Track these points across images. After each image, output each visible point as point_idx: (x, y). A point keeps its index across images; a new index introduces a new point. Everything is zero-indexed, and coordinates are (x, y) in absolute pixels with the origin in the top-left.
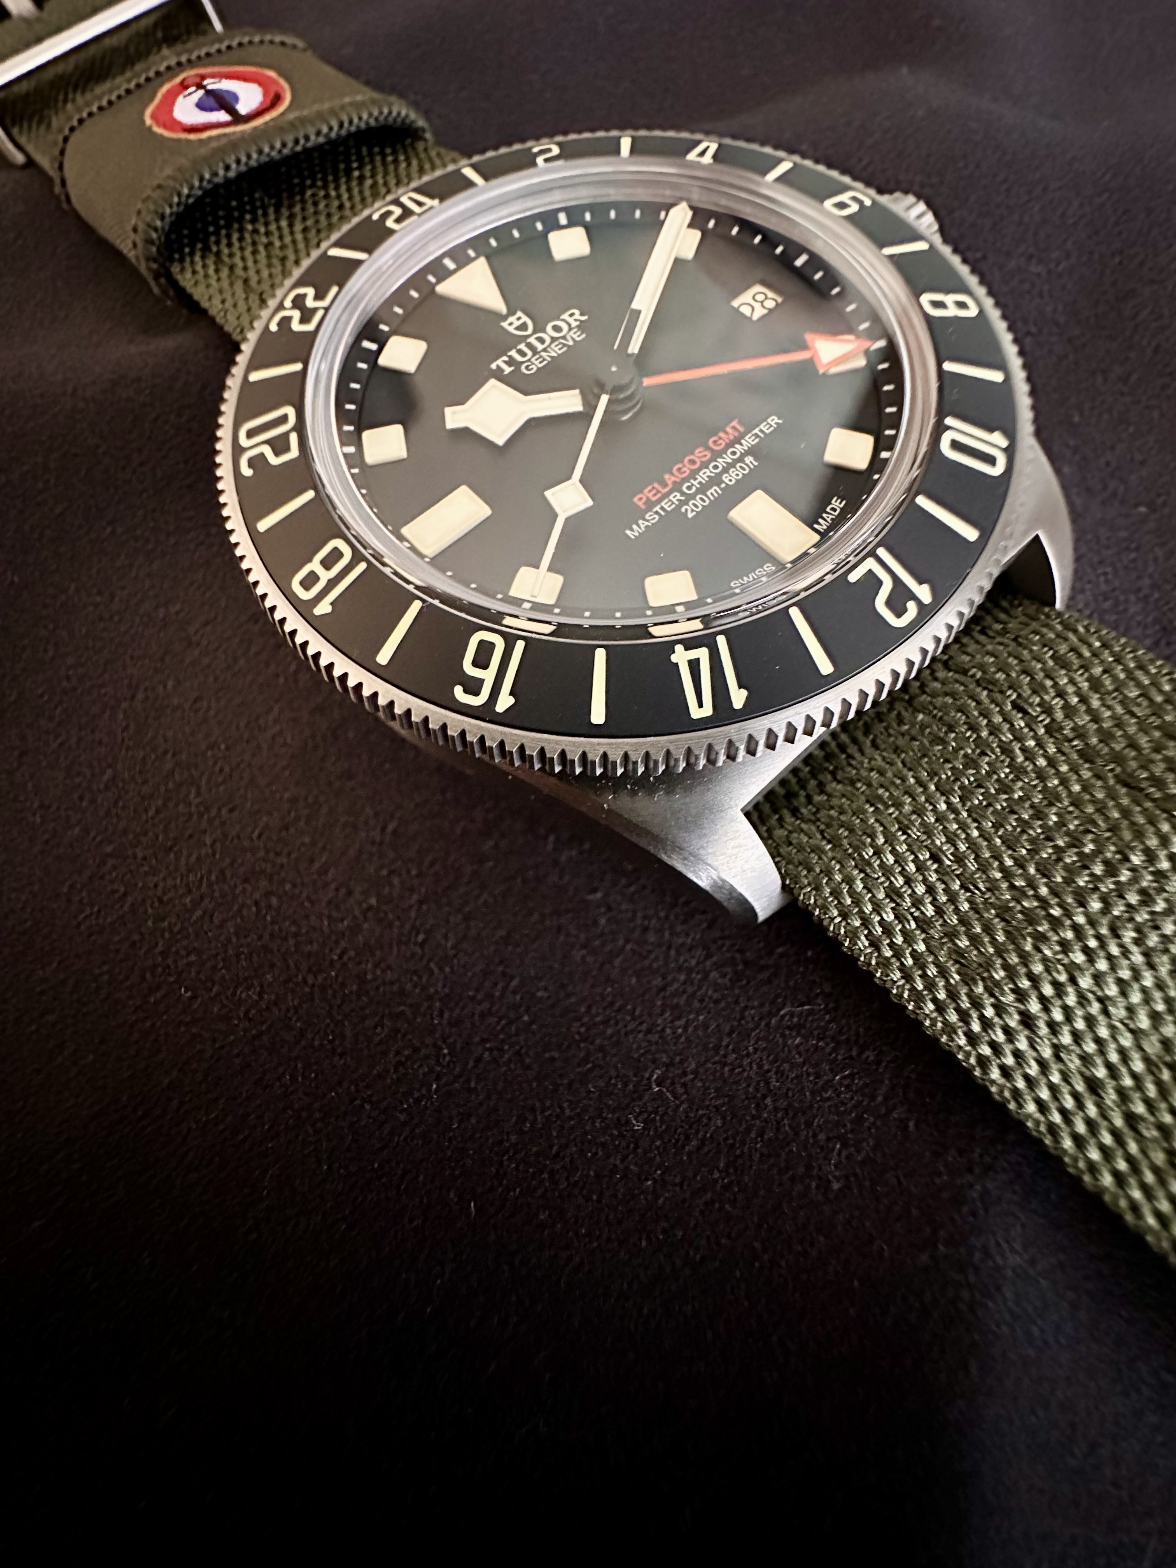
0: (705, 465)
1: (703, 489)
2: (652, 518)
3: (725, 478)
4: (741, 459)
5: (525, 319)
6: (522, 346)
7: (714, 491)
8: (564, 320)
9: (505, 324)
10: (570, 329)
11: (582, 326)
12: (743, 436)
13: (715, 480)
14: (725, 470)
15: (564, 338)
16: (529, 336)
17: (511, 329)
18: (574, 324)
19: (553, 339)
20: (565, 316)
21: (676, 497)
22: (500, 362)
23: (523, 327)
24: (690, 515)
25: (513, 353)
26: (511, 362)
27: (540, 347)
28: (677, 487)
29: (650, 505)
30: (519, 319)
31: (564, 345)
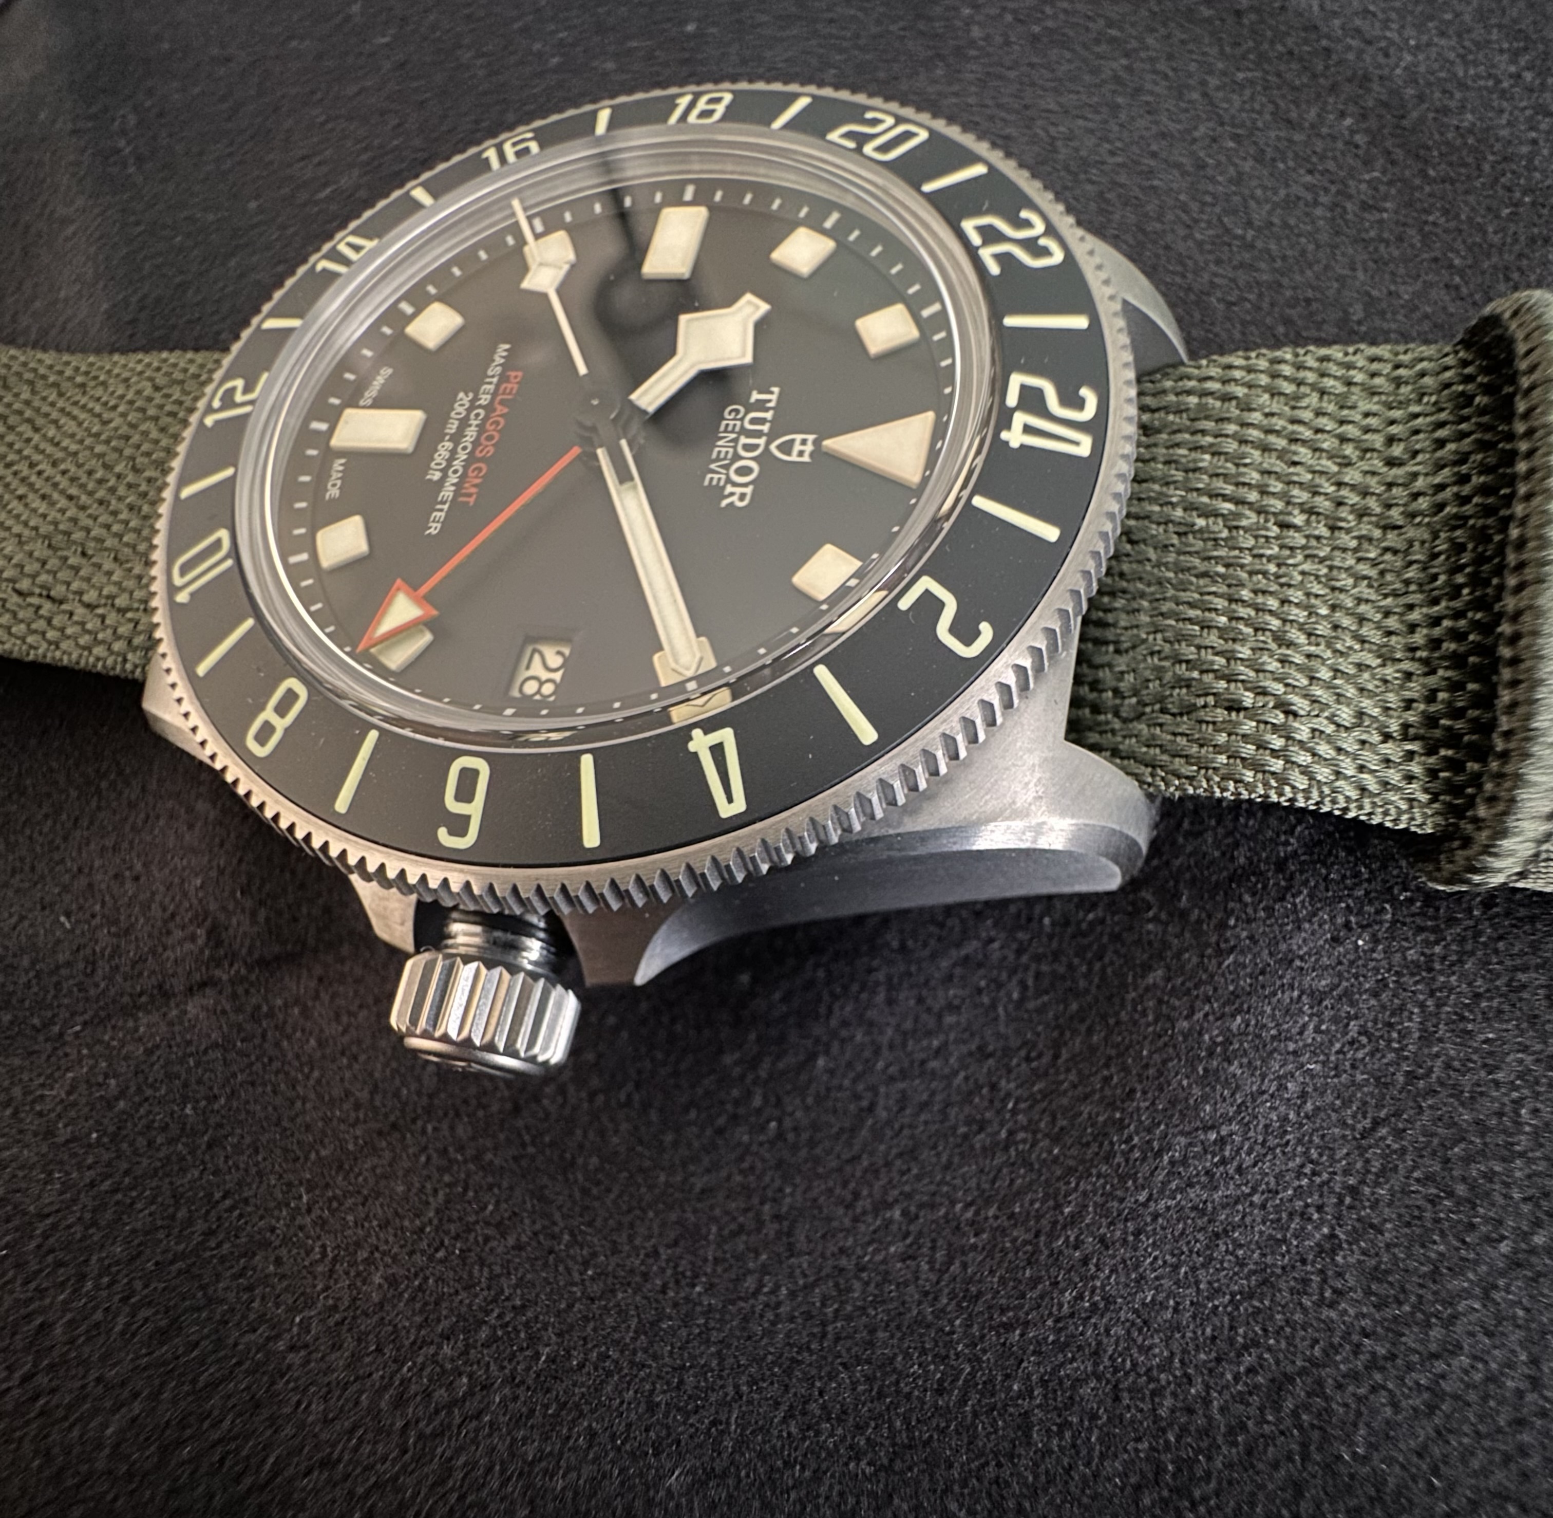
0: (476, 443)
1: (464, 423)
2: (494, 370)
3: (449, 445)
4: (445, 471)
5: (794, 458)
6: (766, 428)
7: (452, 427)
8: (745, 485)
9: (811, 438)
10: (729, 481)
11: (718, 492)
12: (457, 493)
13: (457, 438)
14: (453, 452)
15: (727, 467)
16: (768, 443)
17: (799, 437)
18: (729, 489)
19: (737, 457)
20: (749, 490)
21: (484, 399)
22: (773, 398)
23: (786, 448)
24: (461, 395)
25: (769, 415)
26: (761, 406)
27: (743, 440)
28: (489, 408)
29: (503, 378)
30: (801, 453)
31: (718, 459)
